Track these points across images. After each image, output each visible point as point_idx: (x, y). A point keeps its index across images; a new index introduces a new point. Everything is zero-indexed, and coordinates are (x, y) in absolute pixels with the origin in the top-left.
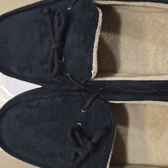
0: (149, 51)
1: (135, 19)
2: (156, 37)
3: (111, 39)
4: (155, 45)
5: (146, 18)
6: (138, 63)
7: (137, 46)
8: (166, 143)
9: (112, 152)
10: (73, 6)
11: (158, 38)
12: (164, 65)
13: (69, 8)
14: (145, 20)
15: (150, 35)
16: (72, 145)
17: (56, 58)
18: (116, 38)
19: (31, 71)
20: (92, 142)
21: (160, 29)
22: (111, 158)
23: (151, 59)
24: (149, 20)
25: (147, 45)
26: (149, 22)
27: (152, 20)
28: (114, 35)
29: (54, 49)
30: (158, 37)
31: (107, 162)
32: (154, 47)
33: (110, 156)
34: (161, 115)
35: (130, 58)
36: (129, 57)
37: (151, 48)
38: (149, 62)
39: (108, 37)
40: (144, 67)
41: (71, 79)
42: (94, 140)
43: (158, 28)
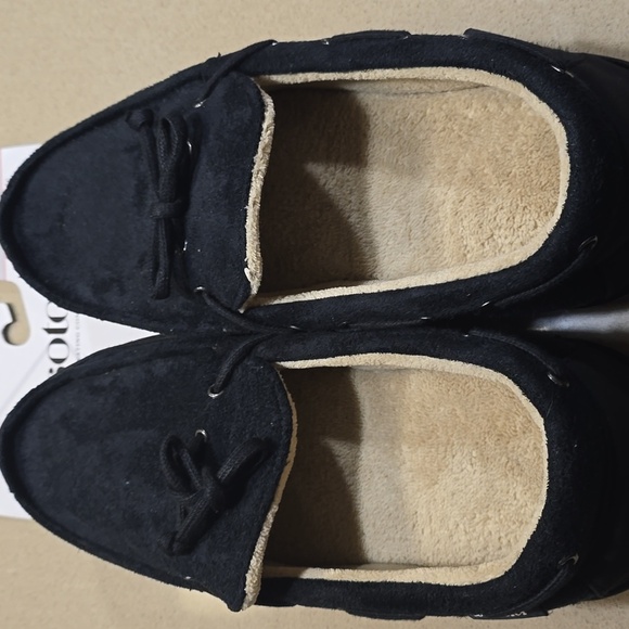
0: (438, 207)
1: (397, 117)
2: (456, 161)
3: (335, 181)
4: (453, 188)
5: (428, 111)
6: (410, 244)
7: (405, 194)
8: (453, 494)
9: (275, 508)
10: (207, 96)
11: (460, 166)
12: (483, 244)
13: (198, 102)
14: (425, 116)
15: (438, 159)
16: (171, 488)
17: (163, 243)
18: (348, 177)
19: (123, 291)
20: (216, 479)
21: (465, 138)
22: (273, 524)
23: (445, 230)
24: (437, 116)
25: (432, 189)
26: (435, 122)
27: (443, 114)
28: (343, 169)
29: (158, 220)
30: (459, 162)
31: (258, 535)
32: (452, 194)
33: (270, 518)
34: (442, 409)
35: (390, 232)
36: (387, 229)
37: (443, 197)
38: (439, 240)
39: (327, 175)
40: (428, 254)
41: (209, 302)
42: (225, 471)
43: (460, 136)
